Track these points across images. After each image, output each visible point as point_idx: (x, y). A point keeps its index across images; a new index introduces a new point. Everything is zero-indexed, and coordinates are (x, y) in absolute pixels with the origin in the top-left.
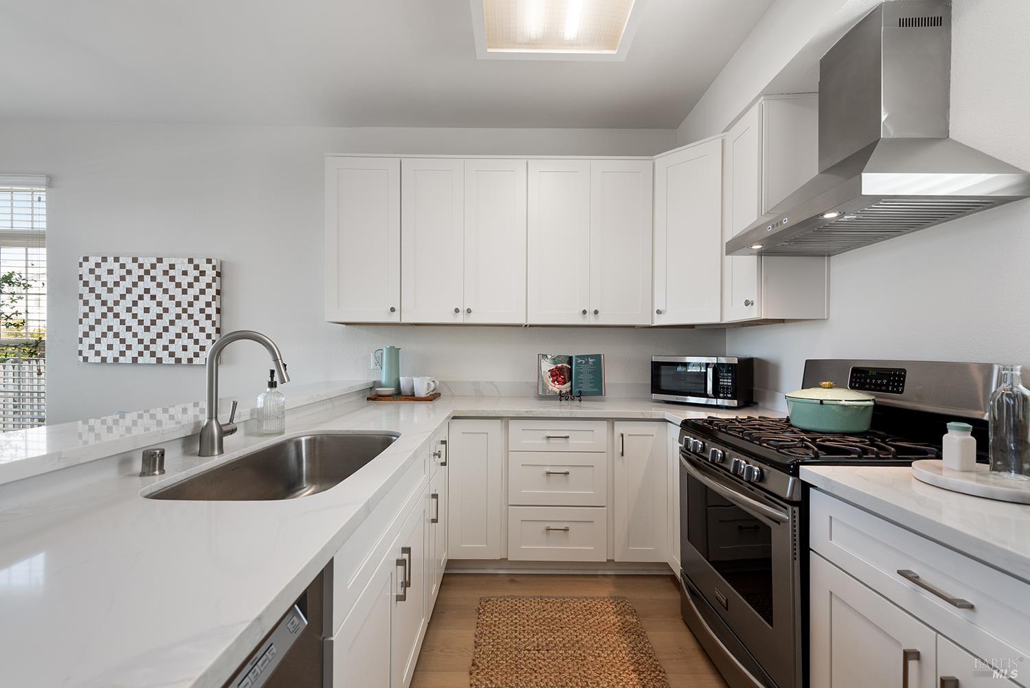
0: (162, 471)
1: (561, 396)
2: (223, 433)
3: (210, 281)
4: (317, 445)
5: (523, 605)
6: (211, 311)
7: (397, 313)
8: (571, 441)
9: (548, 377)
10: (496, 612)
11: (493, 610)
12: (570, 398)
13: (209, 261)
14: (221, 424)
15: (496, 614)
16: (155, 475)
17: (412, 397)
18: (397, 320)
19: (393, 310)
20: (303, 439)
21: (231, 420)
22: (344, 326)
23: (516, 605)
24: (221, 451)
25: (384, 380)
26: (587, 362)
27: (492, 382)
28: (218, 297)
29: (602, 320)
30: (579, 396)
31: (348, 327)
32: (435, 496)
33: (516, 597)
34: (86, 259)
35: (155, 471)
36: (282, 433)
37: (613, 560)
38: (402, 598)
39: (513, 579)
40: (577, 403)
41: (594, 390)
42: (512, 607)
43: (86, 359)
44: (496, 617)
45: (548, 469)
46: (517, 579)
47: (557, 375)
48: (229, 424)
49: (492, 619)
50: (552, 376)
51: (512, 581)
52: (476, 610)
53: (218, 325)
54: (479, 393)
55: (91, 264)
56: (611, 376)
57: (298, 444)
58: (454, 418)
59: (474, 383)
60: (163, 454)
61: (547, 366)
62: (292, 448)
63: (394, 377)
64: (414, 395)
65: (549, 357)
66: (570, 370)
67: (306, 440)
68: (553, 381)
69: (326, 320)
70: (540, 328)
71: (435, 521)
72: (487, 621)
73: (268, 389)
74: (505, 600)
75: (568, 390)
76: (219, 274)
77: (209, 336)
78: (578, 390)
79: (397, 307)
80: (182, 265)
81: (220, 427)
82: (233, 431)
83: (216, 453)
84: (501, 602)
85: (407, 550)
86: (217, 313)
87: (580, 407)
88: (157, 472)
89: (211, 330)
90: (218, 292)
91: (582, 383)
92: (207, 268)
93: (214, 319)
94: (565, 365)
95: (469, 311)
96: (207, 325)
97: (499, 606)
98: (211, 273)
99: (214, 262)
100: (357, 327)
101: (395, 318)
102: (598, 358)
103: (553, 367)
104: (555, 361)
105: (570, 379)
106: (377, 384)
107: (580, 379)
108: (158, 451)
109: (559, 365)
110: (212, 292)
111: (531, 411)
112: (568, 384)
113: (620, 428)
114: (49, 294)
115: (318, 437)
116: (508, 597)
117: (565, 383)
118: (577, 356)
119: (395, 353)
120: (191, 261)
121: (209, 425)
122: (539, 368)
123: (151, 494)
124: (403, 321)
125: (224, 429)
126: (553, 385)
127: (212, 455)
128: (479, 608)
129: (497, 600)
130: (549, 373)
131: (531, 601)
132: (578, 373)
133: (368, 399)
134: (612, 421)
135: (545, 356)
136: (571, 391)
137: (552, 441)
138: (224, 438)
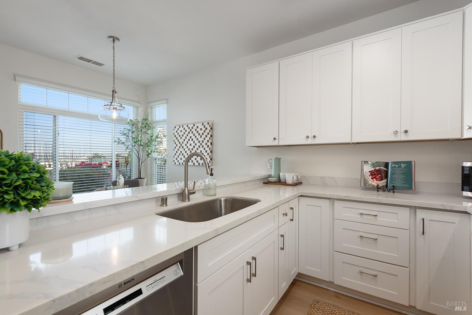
0: (167, 205)
1: (378, 188)
2: (190, 193)
3: (208, 132)
4: (228, 202)
5: (340, 313)
6: (209, 144)
7: (277, 141)
8: (379, 218)
9: (369, 176)
10: (321, 310)
11: (319, 308)
12: (386, 190)
13: (208, 124)
14: (189, 190)
15: (320, 311)
16: (164, 206)
17: (285, 184)
18: (277, 144)
19: (275, 139)
20: (222, 199)
21: (194, 188)
22: (256, 148)
23: (335, 311)
24: (189, 200)
25: (273, 174)
26: (400, 167)
27: (333, 177)
28: (211, 138)
29: (411, 137)
30: (393, 189)
31: (258, 148)
32: (282, 236)
33: (336, 306)
34: (175, 127)
35: (164, 205)
36: (215, 195)
37: (415, 307)
38: (249, 281)
39: (338, 295)
40: (392, 193)
41: (406, 185)
42: (331, 311)
43: (175, 163)
44: (320, 312)
45: (361, 234)
46: (340, 296)
47: (375, 174)
48: (193, 190)
49: (317, 313)
50: (371, 175)
51: (338, 297)
52: (310, 305)
53: (211, 150)
54: (324, 183)
55: (176, 129)
56: (420, 177)
57: (220, 201)
58: (301, 196)
59: (322, 178)
60: (166, 199)
61: (368, 169)
62: (218, 202)
63: (278, 173)
64: (286, 183)
65: (370, 163)
66: (387, 172)
67: (224, 200)
68: (372, 178)
69: (246, 145)
70: (366, 144)
71: (282, 249)
72: (314, 313)
73: (210, 177)
74: (328, 305)
75: (384, 184)
76: (211, 129)
77: (208, 154)
78: (392, 185)
79: (277, 138)
80: (201, 126)
81: (189, 191)
82: (194, 193)
83: (187, 201)
84: (326, 306)
85: (254, 258)
86: (211, 144)
87: (394, 197)
88: (165, 205)
89: (209, 151)
90: (211, 136)
91: (396, 180)
92: (207, 126)
93: (210, 147)
94: (382, 168)
95: (314, 137)
96: (207, 149)
97: (324, 308)
98: (209, 128)
99: (210, 124)
100: (262, 148)
101: (276, 143)
102: (409, 164)
103: (372, 169)
104: (373, 165)
105: (386, 177)
106: (270, 176)
107: (393, 178)
108: (165, 198)
109: (377, 168)
110: (209, 136)
111: (349, 196)
112: (385, 181)
113: (421, 214)
114: (167, 140)
115: (228, 199)
116: (331, 304)
117: (381, 180)
118: (392, 163)
119: (278, 160)
120: (203, 124)
121: (184, 190)
122: (362, 170)
123: (158, 213)
124: (280, 144)
125: (190, 192)
126: (372, 180)
127: (186, 201)
128: (311, 304)
129: (323, 304)
130: (369, 173)
131: (345, 312)
132: (393, 174)
133: (264, 183)
134: (414, 209)
135: (366, 162)
136: (387, 186)
137: (364, 216)
138: (190, 195)
